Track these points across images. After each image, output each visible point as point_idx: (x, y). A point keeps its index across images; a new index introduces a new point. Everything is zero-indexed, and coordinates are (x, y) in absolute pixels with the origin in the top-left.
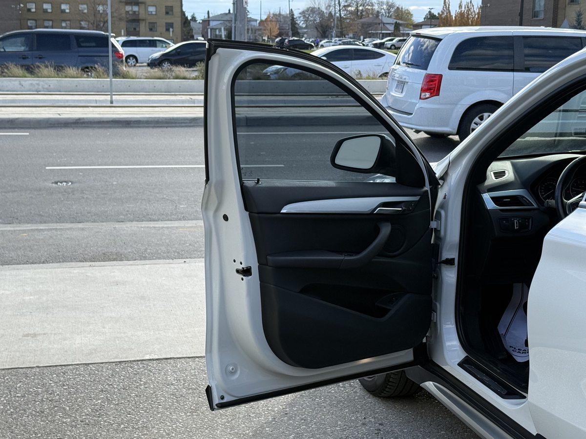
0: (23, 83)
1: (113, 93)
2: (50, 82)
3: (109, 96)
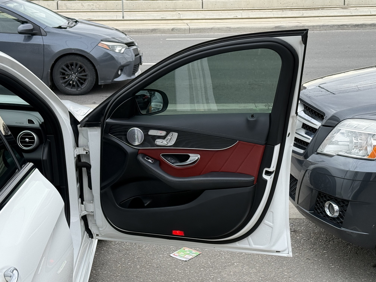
1: (124, 10)
2: (100, 4)
3: (122, 13)
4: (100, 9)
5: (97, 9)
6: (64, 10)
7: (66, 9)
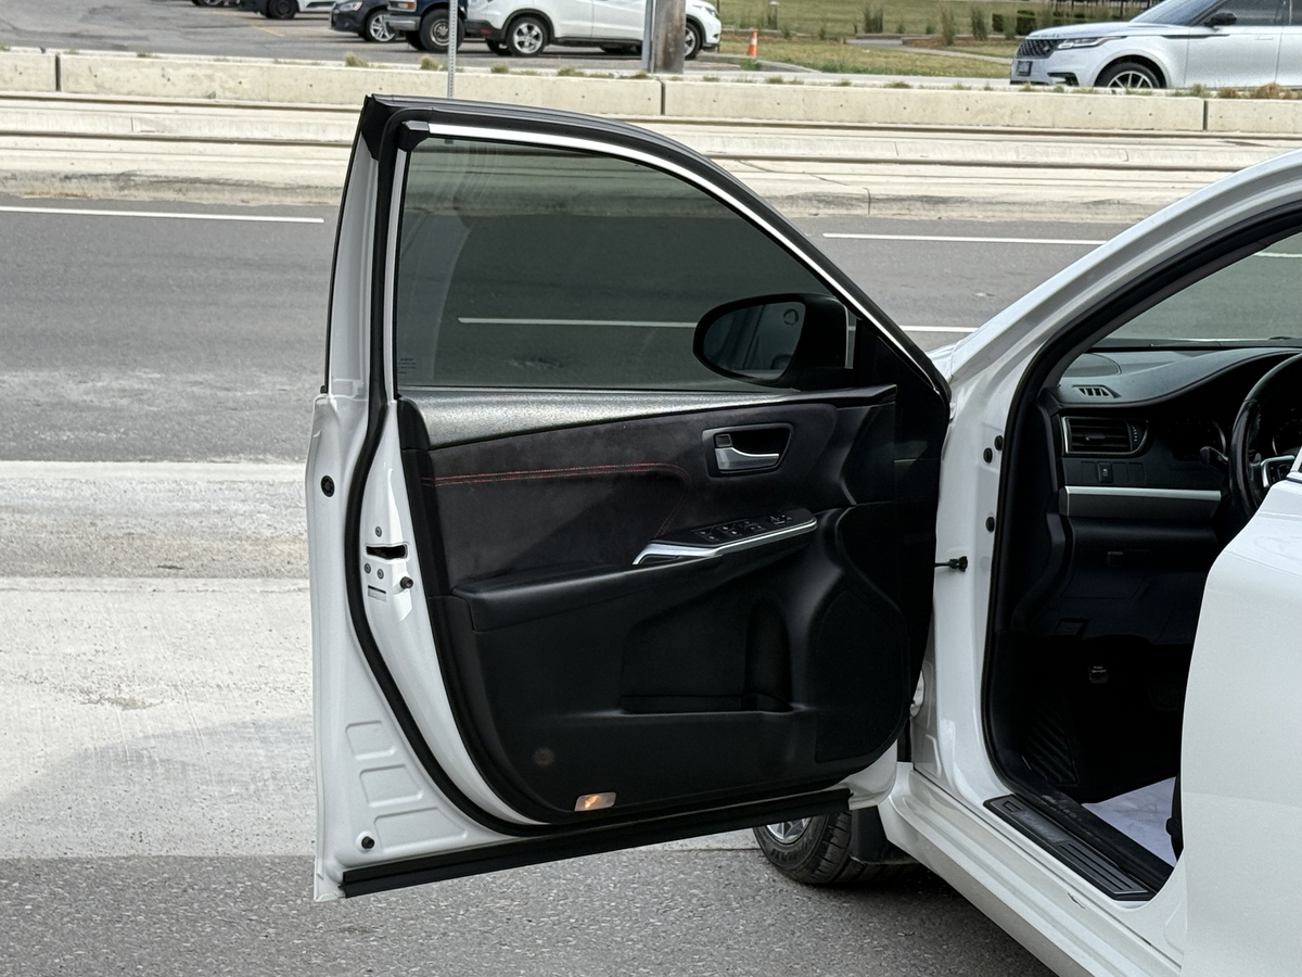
0: (170, 71)
4: (238, 96)
5: (228, 94)
6: (86, 93)
7: (95, 89)
